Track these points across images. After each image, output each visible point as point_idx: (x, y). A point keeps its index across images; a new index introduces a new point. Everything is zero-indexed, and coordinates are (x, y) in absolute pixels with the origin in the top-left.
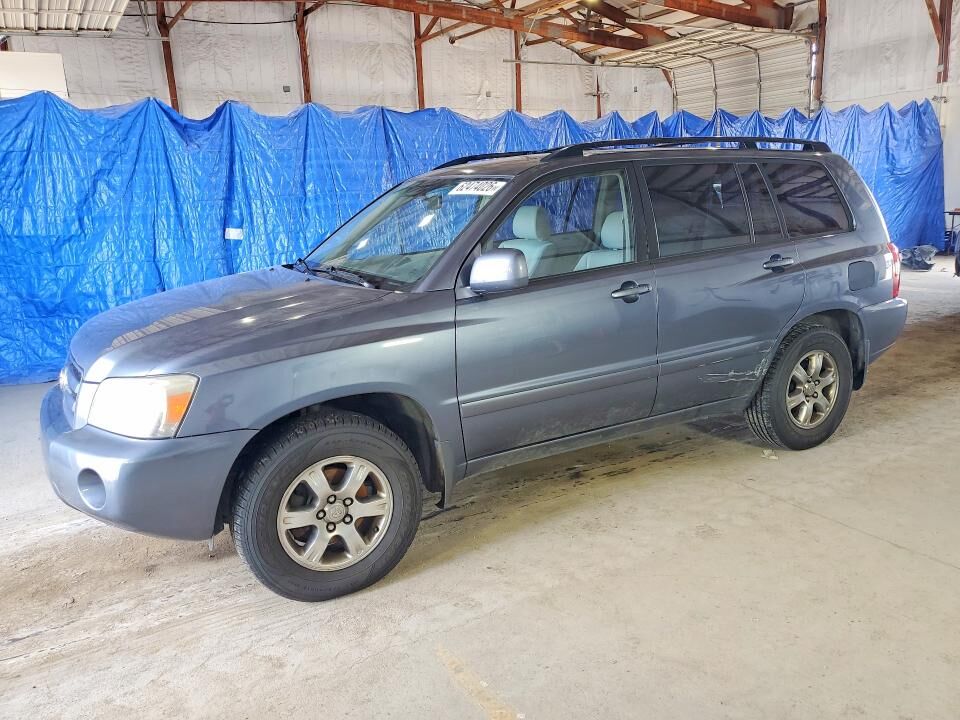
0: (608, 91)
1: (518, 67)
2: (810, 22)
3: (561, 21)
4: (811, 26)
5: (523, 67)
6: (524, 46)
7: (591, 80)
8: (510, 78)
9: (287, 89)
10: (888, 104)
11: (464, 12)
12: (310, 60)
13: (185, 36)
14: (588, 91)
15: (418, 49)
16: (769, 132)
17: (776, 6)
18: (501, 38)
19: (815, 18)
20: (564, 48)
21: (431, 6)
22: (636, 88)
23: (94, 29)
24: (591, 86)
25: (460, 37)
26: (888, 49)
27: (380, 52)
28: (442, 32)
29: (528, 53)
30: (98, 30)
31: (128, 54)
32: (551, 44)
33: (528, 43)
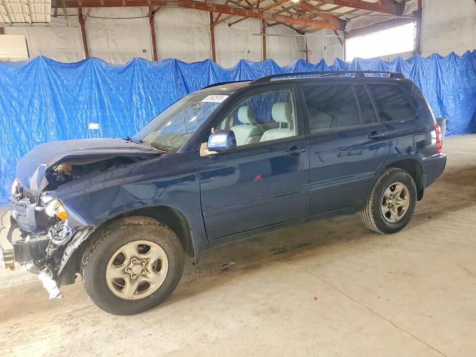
0: (311, 49)
1: (264, 37)
2: (414, 10)
3: (285, 13)
4: (414, 12)
5: (267, 37)
6: (267, 27)
7: (303, 44)
8: (260, 43)
9: (144, 51)
10: (453, 53)
11: (232, 10)
12: (156, 36)
13: (93, 25)
14: (301, 49)
15: (212, 29)
16: (387, 68)
17: (396, 2)
18: (255, 23)
19: (416, 8)
20: (288, 28)
21: (214, 7)
22: (325, 47)
23: (40, 23)
24: (303, 46)
25: (234, 23)
26: (455, 24)
27: (192, 31)
28: (223, 20)
29: (269, 30)
30: (42, 23)
31: (64, 35)
32: (281, 25)
33: (269, 25)
